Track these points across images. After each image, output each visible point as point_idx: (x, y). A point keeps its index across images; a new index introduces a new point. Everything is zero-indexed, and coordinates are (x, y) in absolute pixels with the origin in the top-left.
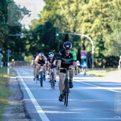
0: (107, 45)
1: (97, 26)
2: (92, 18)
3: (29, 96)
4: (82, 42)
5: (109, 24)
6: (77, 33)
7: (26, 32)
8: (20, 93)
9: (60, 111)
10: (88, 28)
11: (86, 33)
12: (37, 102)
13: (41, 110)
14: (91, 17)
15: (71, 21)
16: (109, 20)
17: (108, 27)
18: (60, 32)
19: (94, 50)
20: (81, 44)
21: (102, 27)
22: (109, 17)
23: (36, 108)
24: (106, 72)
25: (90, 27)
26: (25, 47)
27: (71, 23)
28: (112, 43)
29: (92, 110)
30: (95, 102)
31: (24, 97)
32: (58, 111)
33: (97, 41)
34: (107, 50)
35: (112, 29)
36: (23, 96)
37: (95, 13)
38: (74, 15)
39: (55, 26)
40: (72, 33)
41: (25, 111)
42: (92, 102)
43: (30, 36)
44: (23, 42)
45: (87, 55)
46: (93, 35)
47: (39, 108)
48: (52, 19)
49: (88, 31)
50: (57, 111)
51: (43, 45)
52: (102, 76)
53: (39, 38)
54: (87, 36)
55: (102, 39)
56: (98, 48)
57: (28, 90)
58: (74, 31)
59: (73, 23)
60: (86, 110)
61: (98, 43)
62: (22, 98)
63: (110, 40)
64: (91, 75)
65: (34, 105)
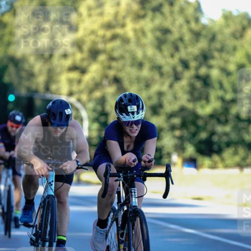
17: (116, 80)
25: (79, 82)
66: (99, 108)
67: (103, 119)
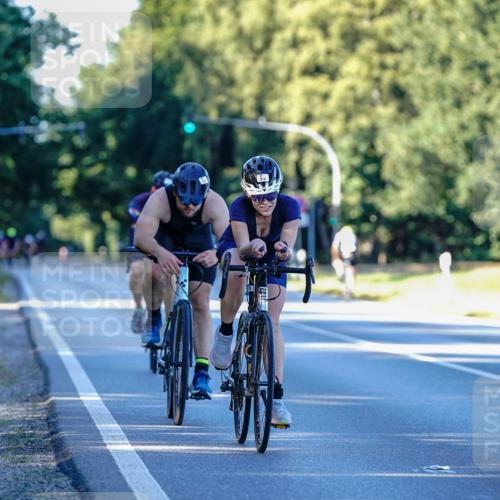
0: (394, 167)
1: (352, 88)
2: (333, 59)
3: (74, 380)
4: (293, 156)
5: (402, 81)
6: (269, 120)
7: (57, 117)
8: (37, 370)
9: (200, 445)
10: (316, 100)
11: (307, 119)
12: (106, 405)
13: (123, 439)
14: (329, 53)
15: (248, 69)
16: (404, 66)
17: (398, 93)
18: (198, 118)
19: (343, 190)
20: (286, 163)
21: (375, 94)
22: (401, 51)
23: (102, 434)
24: (394, 279)
25: (326, 96)
26: (56, 178)
27: (248, 79)
28: (418, 160)
29: (335, 437)
30: (347, 407)
31: (53, 387)
32: (192, 444)
33: (355, 151)
34: (397, 189)
35: (417, 101)
36: (47, 383)
37: (344, 36)
38: (258, 44)
39: (179, 90)
40: (249, 119)
41: (57, 446)
42: (333, 406)
43: (77, 132)
44: (49, 158)
45: (313, 212)
46: (335, 128)
47: (113, 434)
48: (167, 65)
49: (317, 112)
50: (188, 445)
51: (131, 172)
52: (376, 299)
53: (111, 141)
54: (311, 132)
55: (372, 146)
56: (357, 182)
57: (67, 357)
58: (260, 110)
59: (255, 77)
60: (311, 437)
61: (357, 161)
62: (41, 389)
63: (408, 148)
64: (330, 293)
65: (91, 421)
66: (363, 148)
67: (370, 169)
